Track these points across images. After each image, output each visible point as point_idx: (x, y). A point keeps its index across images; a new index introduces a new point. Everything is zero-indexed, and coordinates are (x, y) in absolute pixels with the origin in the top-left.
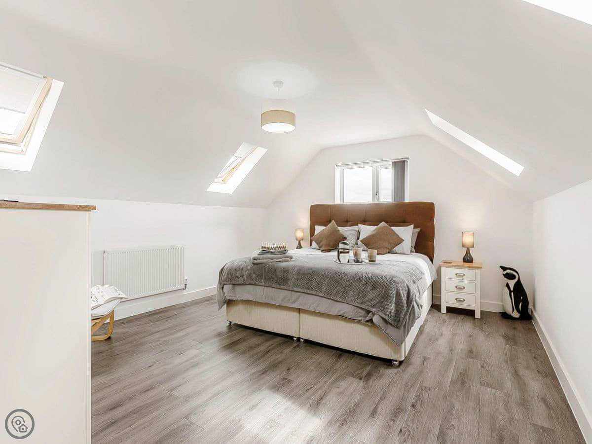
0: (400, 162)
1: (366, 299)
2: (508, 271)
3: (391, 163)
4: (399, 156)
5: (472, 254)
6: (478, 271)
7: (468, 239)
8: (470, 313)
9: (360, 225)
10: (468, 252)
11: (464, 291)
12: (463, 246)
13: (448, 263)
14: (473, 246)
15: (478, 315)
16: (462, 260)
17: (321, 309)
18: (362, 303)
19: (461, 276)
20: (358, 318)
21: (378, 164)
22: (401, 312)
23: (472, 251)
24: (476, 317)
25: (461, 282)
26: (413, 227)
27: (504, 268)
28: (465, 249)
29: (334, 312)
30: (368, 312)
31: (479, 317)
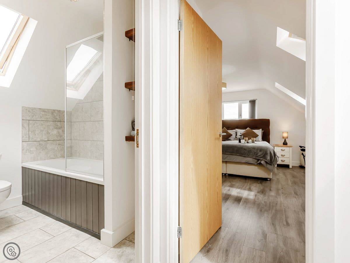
0: (253, 101)
1: (257, 156)
2: (303, 148)
3: (248, 101)
4: (252, 98)
5: (287, 141)
6: (291, 148)
7: (285, 135)
8: (287, 166)
9: (236, 129)
10: (285, 140)
11: (285, 157)
12: (283, 138)
13: (277, 146)
14: (287, 138)
15: (291, 167)
16: (283, 144)
17: (238, 161)
18: (256, 157)
19: (283, 150)
20: (254, 163)
21: (241, 102)
22: (272, 159)
23: (287, 140)
24: (290, 167)
25: (283, 153)
26: (261, 130)
27: (301, 147)
28: (284, 139)
29: (244, 161)
30: (258, 160)
31: (291, 168)
